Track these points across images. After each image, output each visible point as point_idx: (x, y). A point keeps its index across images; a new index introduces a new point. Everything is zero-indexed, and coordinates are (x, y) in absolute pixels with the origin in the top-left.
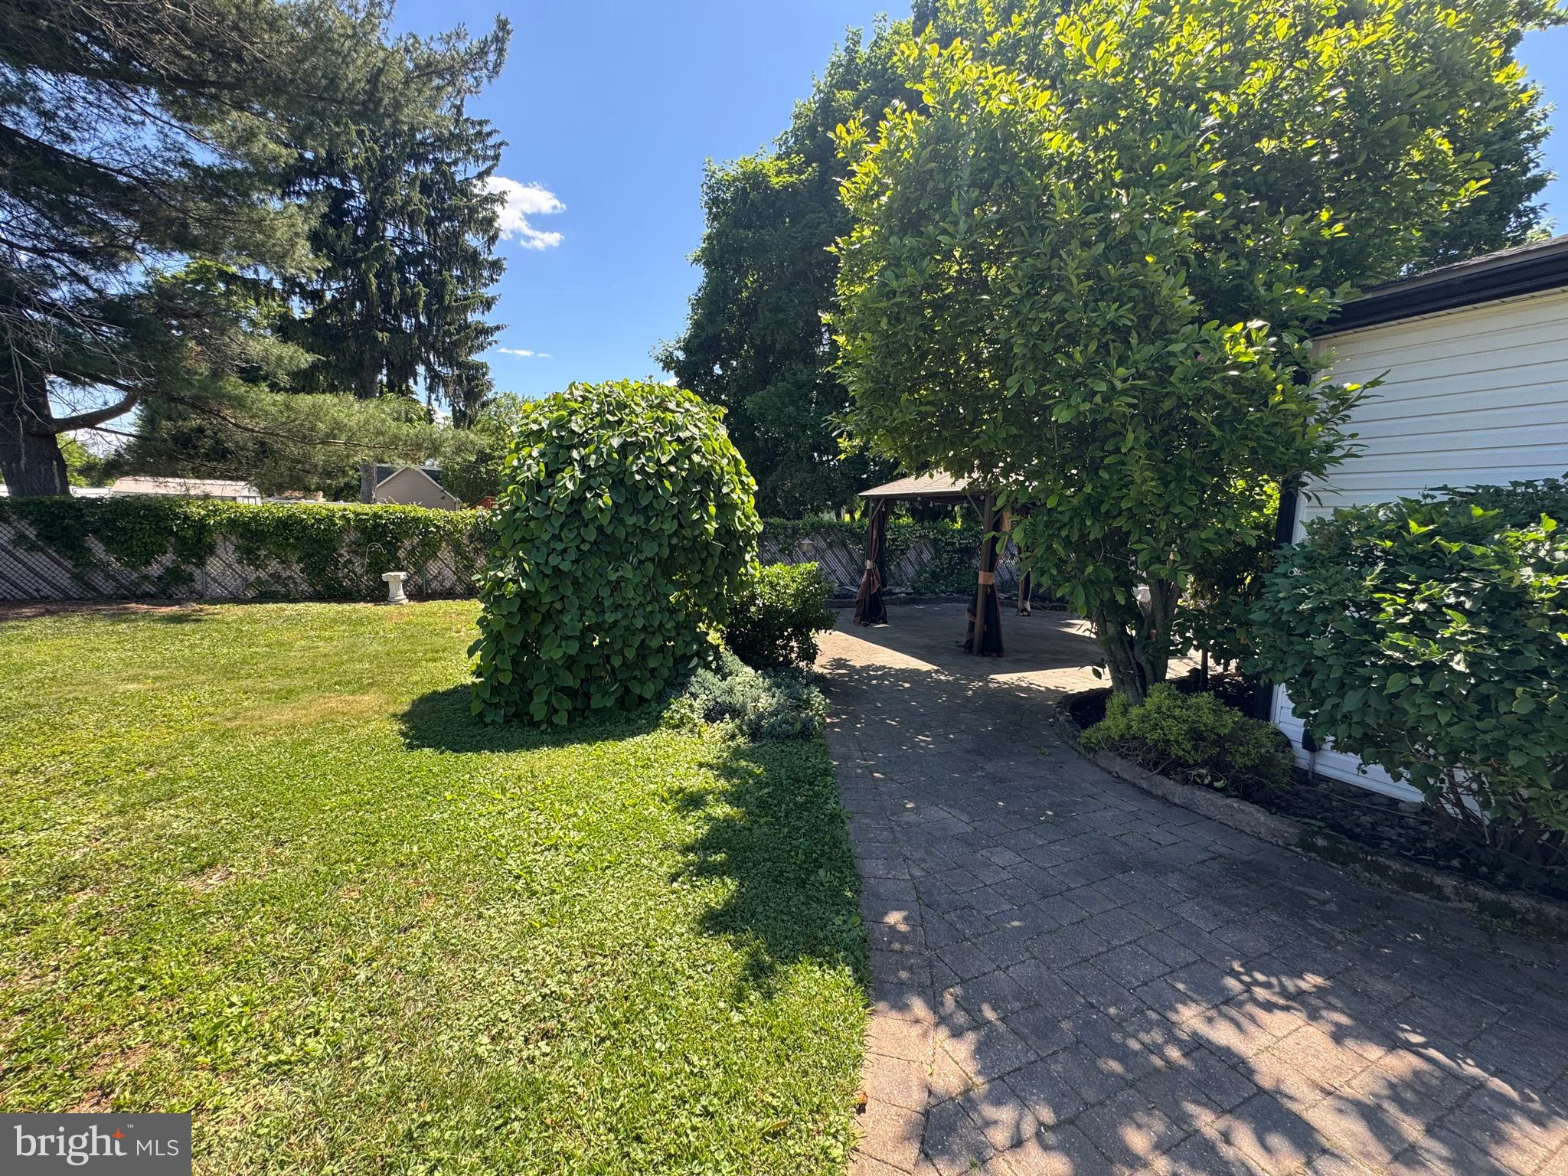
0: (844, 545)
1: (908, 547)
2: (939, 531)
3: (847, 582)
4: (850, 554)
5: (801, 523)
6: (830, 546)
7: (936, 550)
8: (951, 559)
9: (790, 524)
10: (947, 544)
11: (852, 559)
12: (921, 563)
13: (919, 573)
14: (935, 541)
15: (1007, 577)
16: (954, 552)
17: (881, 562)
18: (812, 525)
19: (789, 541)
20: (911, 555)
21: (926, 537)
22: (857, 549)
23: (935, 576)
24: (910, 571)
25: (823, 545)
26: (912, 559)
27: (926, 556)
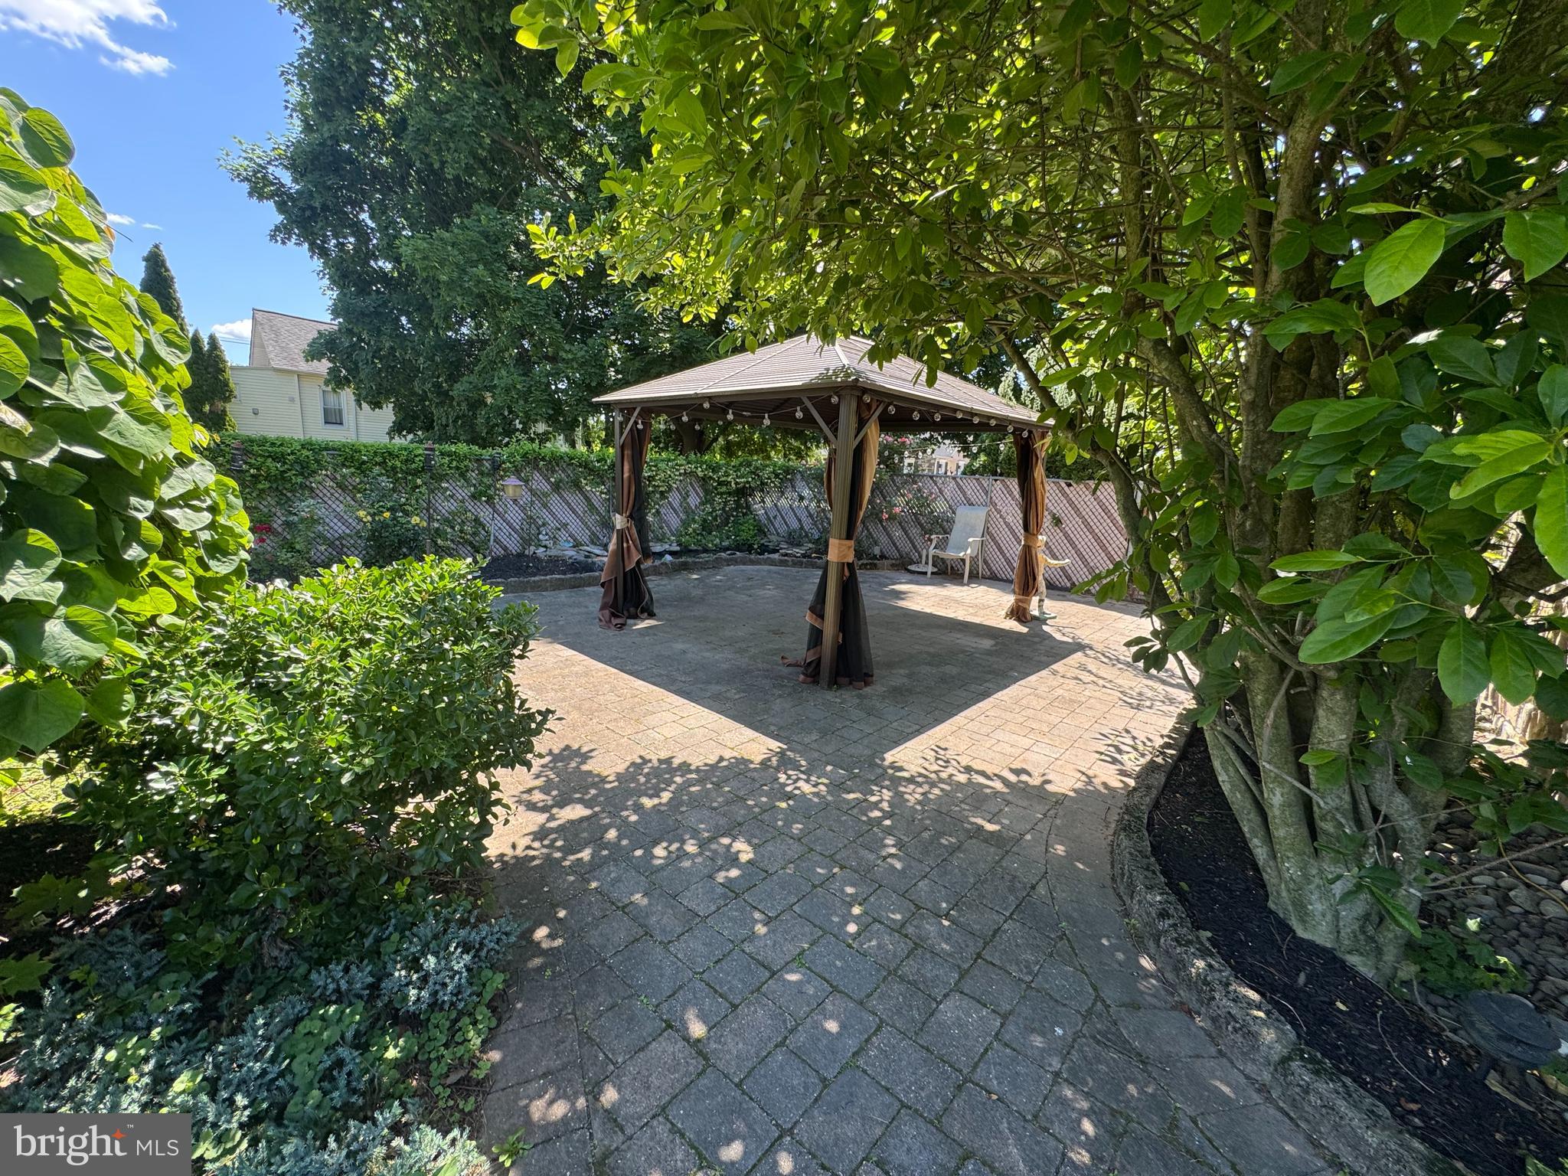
0: (576, 485)
1: (670, 488)
2: (709, 467)
3: (586, 539)
4: (587, 498)
5: (505, 453)
6: (557, 487)
7: (707, 492)
8: (725, 503)
9: (487, 453)
10: (720, 483)
11: (592, 507)
12: (688, 511)
13: (685, 524)
14: (704, 480)
15: (795, 525)
16: (729, 494)
17: (637, 516)
18: (524, 456)
19: (487, 481)
20: (674, 498)
21: (692, 474)
22: (598, 493)
23: (706, 527)
24: (674, 522)
25: (546, 487)
26: (676, 504)
27: (693, 501)
